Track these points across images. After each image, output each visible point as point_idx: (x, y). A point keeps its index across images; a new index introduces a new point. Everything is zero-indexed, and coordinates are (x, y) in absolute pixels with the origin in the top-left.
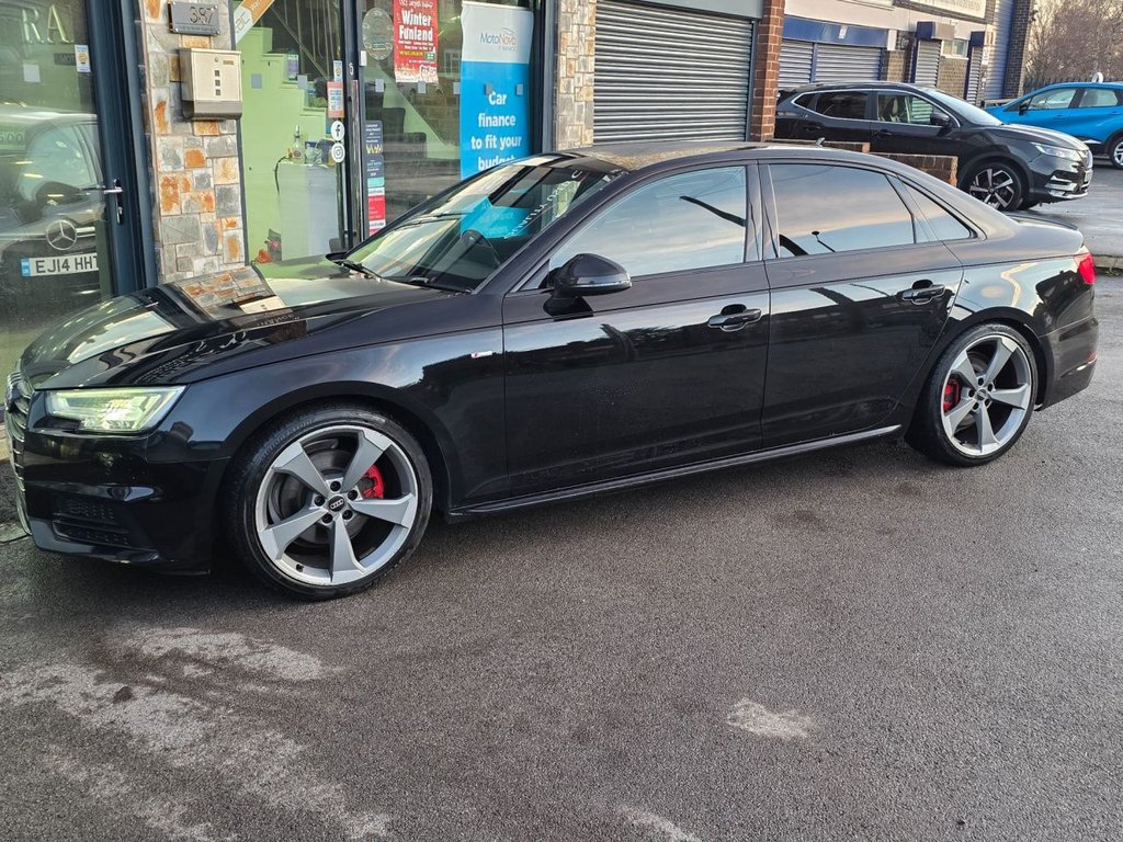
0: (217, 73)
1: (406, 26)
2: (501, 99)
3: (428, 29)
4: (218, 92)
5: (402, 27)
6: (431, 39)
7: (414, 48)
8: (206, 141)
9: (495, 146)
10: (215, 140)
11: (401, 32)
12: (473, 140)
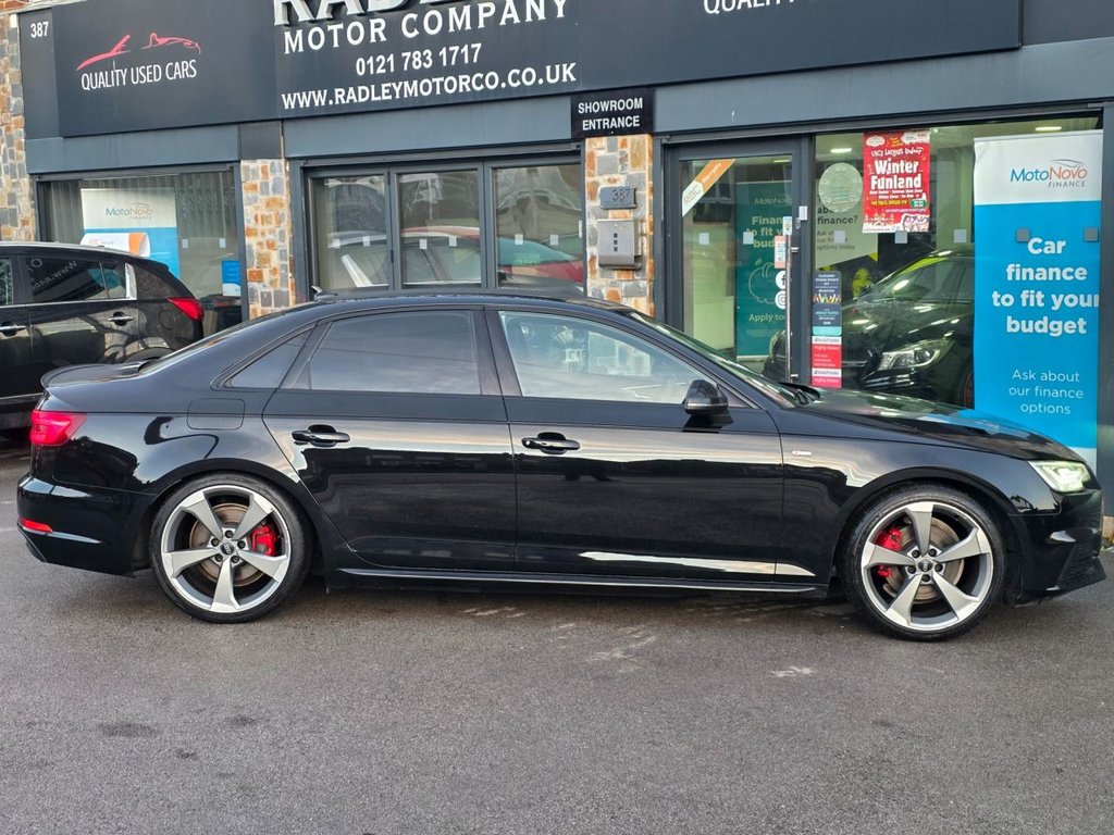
0: (616, 235)
1: (880, 176)
2: (1056, 247)
3: (913, 175)
4: (616, 249)
5: (874, 178)
6: (919, 185)
7: (892, 197)
8: (624, 284)
9: (1041, 304)
10: (630, 283)
11: (873, 183)
12: (995, 295)
